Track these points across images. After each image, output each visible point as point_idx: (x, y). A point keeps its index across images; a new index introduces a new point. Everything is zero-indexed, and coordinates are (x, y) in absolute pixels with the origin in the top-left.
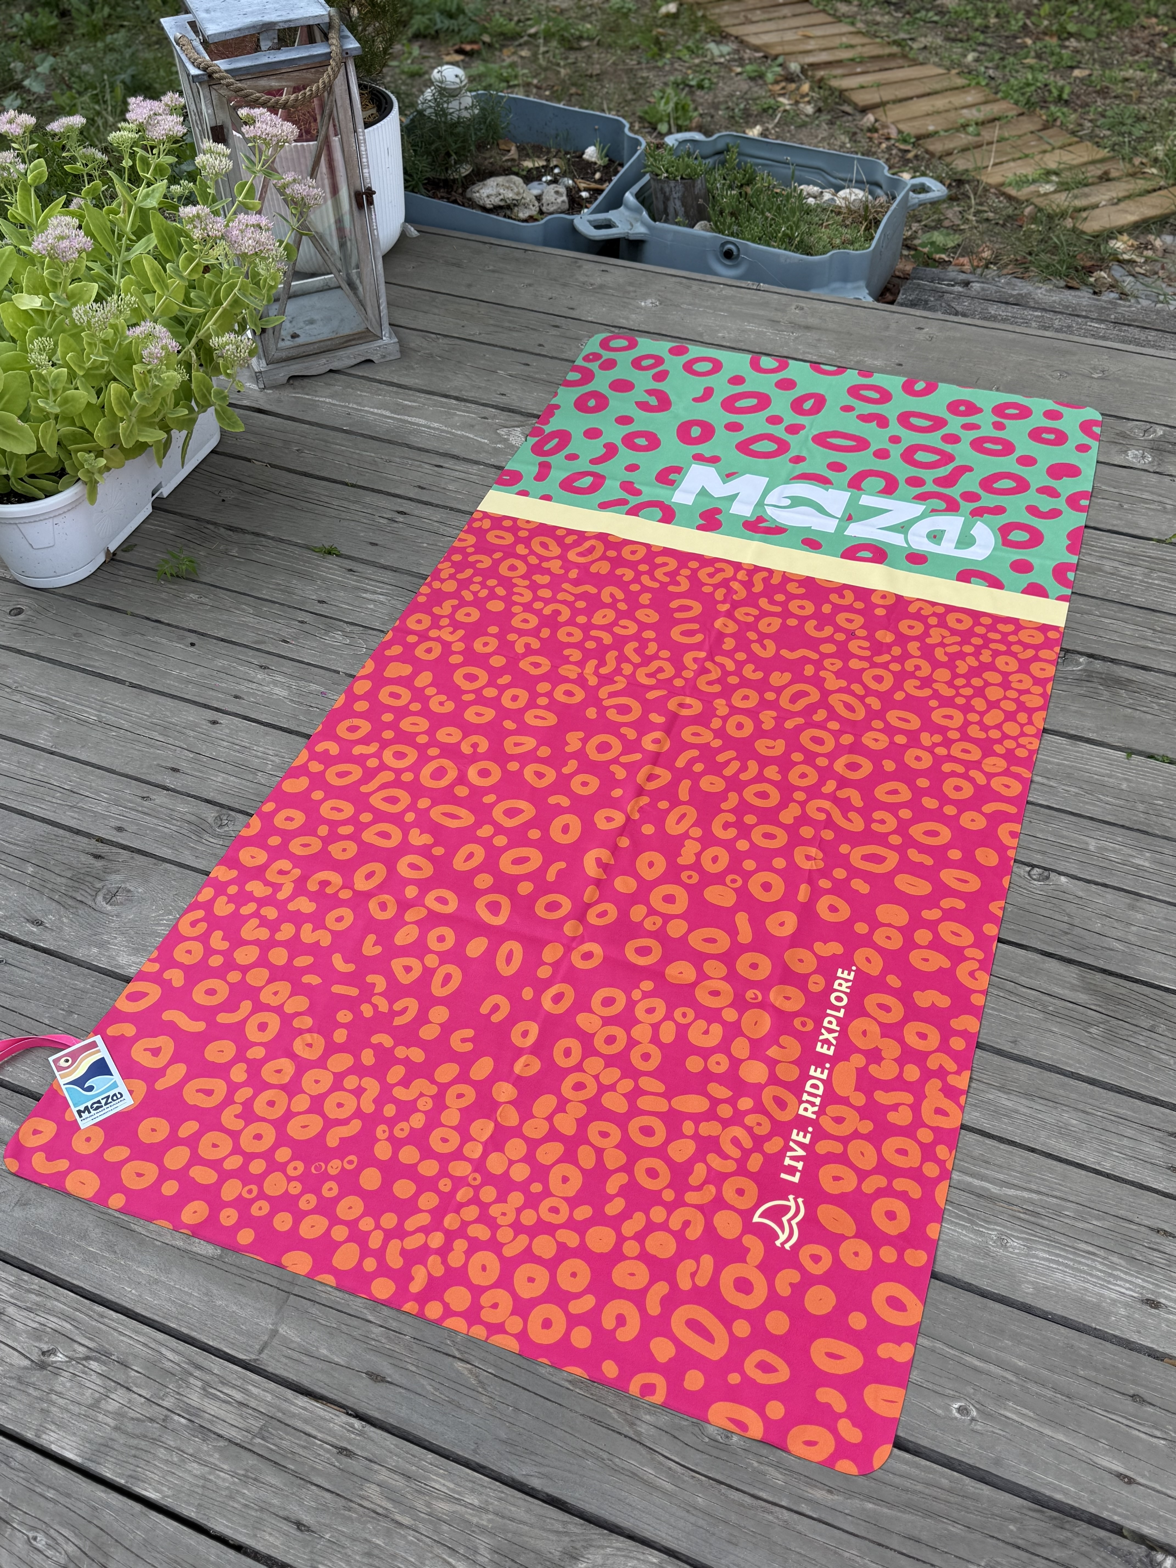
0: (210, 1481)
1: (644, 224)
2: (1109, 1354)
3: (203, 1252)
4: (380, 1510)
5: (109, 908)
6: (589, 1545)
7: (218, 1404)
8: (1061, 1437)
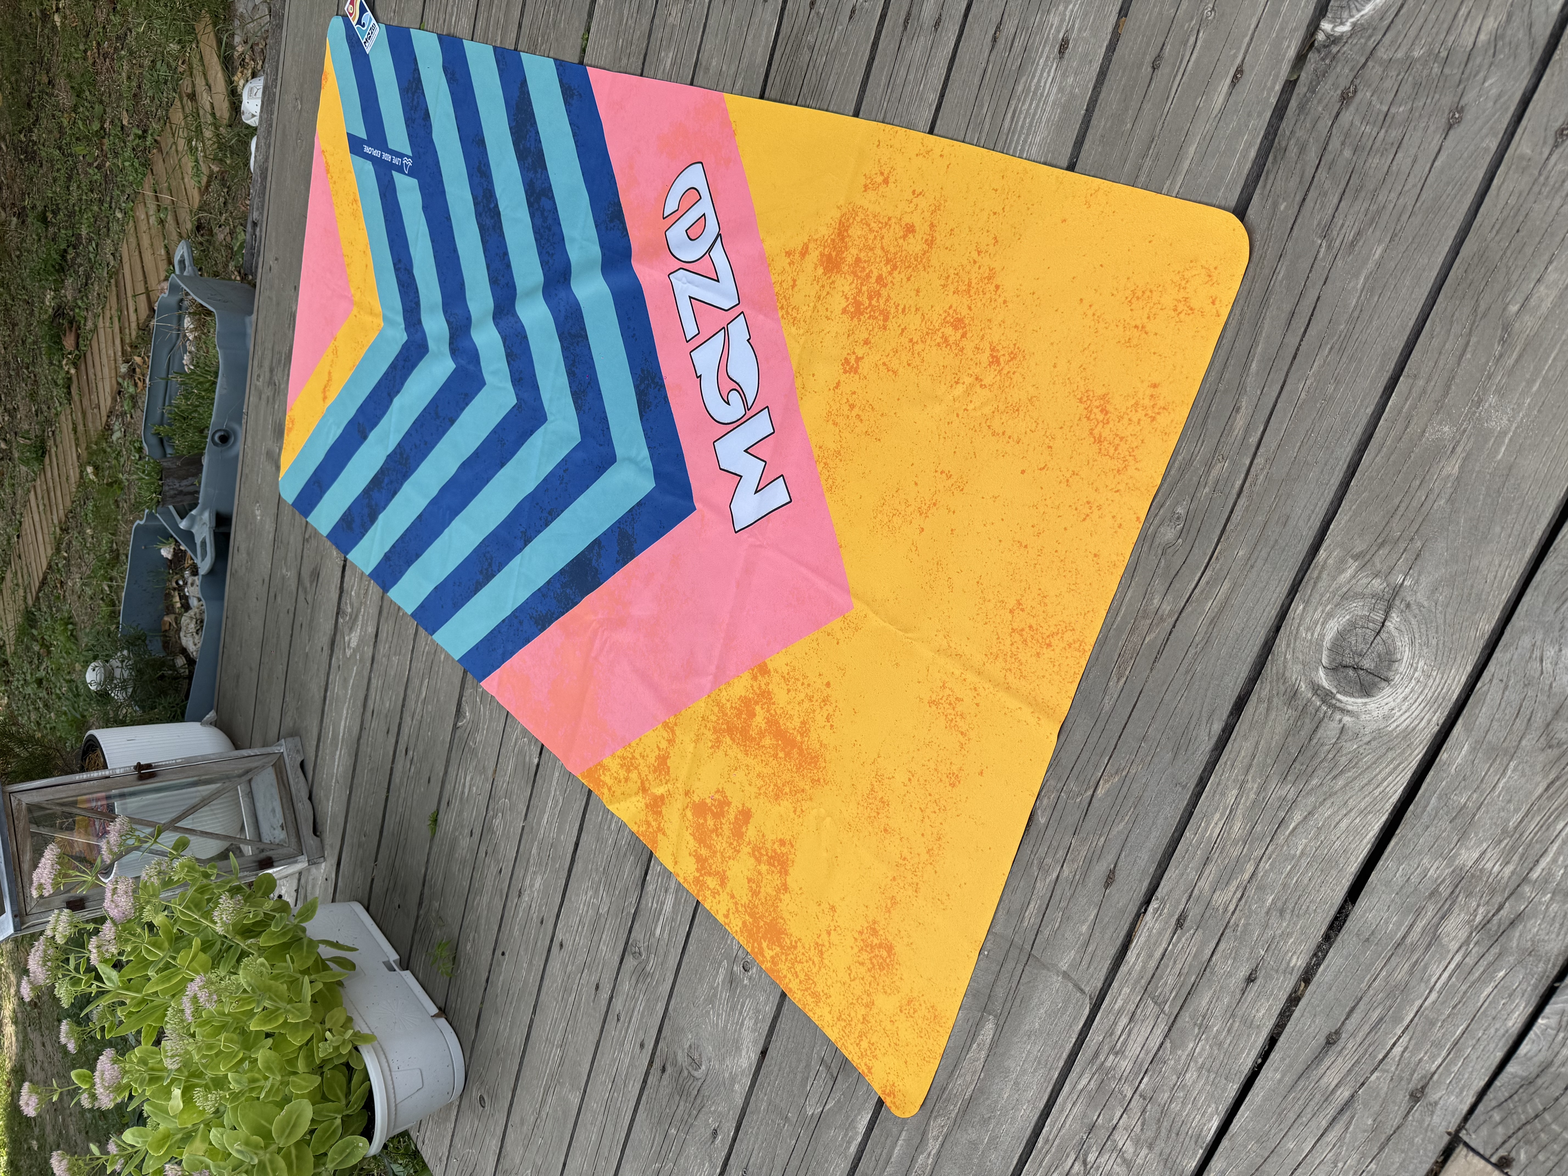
0: (1203, 1064)
1: (201, 513)
2: (1110, 96)
3: (991, 1033)
4: (1238, 895)
5: (703, 1067)
6: (1282, 677)
7: (1131, 1042)
8: (1192, 150)
